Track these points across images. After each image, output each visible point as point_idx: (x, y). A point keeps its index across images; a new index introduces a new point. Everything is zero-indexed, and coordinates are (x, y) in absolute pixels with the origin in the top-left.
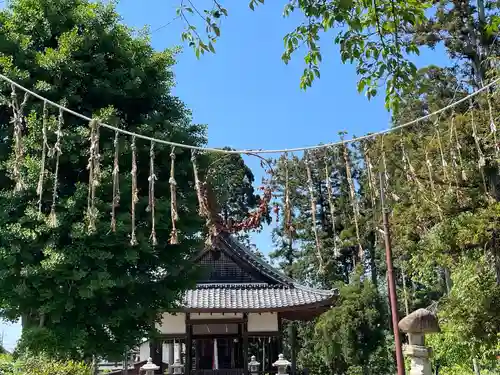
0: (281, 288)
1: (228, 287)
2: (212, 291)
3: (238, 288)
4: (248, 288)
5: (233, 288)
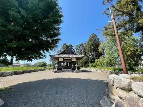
0: (76, 55)
2: (67, 55)
4: (72, 55)
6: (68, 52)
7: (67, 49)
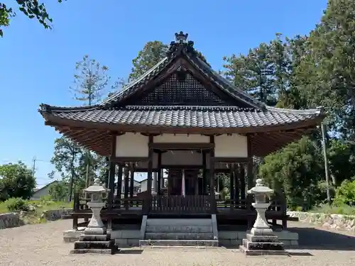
0: (253, 111)
1: (194, 110)
2: (176, 113)
3: (204, 111)
4: (216, 111)
5: (199, 110)
6: (189, 84)
7: (177, 67)
